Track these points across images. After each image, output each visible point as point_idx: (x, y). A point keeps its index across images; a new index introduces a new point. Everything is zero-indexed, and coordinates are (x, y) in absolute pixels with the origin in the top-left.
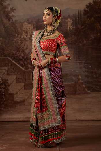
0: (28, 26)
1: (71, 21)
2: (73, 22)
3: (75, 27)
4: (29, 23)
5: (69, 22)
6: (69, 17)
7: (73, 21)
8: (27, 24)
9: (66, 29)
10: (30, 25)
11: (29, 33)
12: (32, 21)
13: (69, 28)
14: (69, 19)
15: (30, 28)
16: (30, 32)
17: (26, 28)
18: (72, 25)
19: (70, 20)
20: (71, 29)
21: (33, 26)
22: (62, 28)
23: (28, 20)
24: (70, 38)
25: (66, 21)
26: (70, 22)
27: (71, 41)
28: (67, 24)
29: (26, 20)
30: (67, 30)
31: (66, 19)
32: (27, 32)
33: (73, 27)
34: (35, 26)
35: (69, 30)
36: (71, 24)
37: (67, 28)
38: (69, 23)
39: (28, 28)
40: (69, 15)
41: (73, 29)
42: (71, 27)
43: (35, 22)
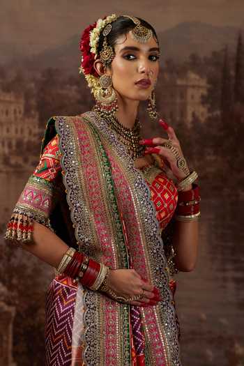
1: (203, 83)
2: (209, 90)
3: (218, 112)
4: (7, 89)
5: (193, 87)
6: (195, 63)
7: (210, 82)
9: (178, 119)
10: (9, 97)
11: (3, 133)
12: (19, 79)
13: (189, 118)
14: (193, 76)
15: (7, 113)
16: (8, 131)
18: (204, 100)
19: (197, 77)
20: (202, 119)
21: (22, 101)
25: (179, 82)
26: (199, 87)
28: (183, 96)
31: (181, 71)
33: (210, 110)
34: (33, 102)
35: (189, 126)
36: (203, 97)
37: (183, 113)
38: (190, 92)
40: (194, 57)
41: (209, 119)
42: (202, 112)
43: (33, 85)
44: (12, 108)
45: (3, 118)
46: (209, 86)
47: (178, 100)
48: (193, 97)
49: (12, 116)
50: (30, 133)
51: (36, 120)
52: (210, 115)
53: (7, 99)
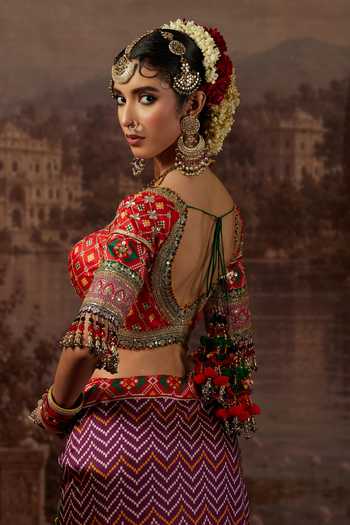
0: (26, 152)
1: (318, 125)
3: (339, 168)
4: (37, 134)
5: (304, 131)
6: (306, 98)
7: (327, 124)
8: (25, 136)
9: (282, 177)
10: (40, 146)
11: (31, 197)
12: (55, 120)
13: (298, 177)
14: (302, 115)
15: (37, 168)
16: (38, 194)
17: (15, 167)
18: (319, 151)
19: (310, 117)
20: (317, 178)
21: (59, 151)
22: (252, 170)
23: (29, 110)
24: (308, 241)
25: (284, 125)
26: (312, 132)
27: (314, 262)
28: (289, 144)
29: (17, 111)
30: (286, 185)
31: (286, 109)
32: (18, 195)
33: (328, 165)
34: (75, 153)
35: (299, 187)
36: (317, 146)
37: (289, 169)
38: (299, 139)
39: (25, 163)
40: (304, 88)
41: (326, 177)
42: (317, 168)
43: (74, 128)
44: (45, 161)
45: (31, 175)
46: (326, 130)
47: (282, 151)
48: (303, 146)
49: (44, 172)
50: (70, 196)
51: (79, 179)
52: (328, 172)
53: (38, 148)
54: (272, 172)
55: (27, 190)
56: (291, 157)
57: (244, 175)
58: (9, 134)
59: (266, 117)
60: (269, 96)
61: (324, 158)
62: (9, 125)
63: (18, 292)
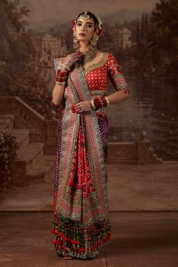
0: (51, 41)
1: (129, 32)
2: (132, 35)
3: (135, 43)
4: (54, 36)
5: (125, 34)
6: (126, 25)
8: (51, 36)
9: (120, 46)
10: (55, 39)
11: (53, 53)
12: (59, 32)
13: (124, 46)
14: (125, 29)
15: (54, 45)
16: (55, 52)
17: (48, 45)
18: (130, 39)
19: (127, 30)
20: (130, 46)
21: (60, 40)
22: (112, 44)
23: (52, 30)
24: (128, 63)
25: (120, 32)
26: (128, 34)
27: (129, 69)
28: (122, 37)
29: (49, 30)
30: (121, 48)
31: (121, 28)
32: (49, 52)
33: (132, 42)
34: (64, 41)
35: (124, 49)
36: (129, 37)
37: (122, 44)
38: (124, 36)
39: (51, 43)
40: (126, 22)
41: (132, 46)
42: (129, 43)
43: (64, 34)
44: (56, 44)
45: (53, 47)
46: (132, 33)
47: (120, 39)
48: (126, 37)
49: (56, 46)
50: (63, 53)
51: (66, 48)
52: (132, 44)
53: (54, 40)
54: (118, 45)
55: (52, 51)
56: (122, 41)
57: (110, 46)
58: (47, 37)
59: (116, 30)
60: (116, 24)
61: (131, 41)
62: (47, 34)
63: (50, 78)
